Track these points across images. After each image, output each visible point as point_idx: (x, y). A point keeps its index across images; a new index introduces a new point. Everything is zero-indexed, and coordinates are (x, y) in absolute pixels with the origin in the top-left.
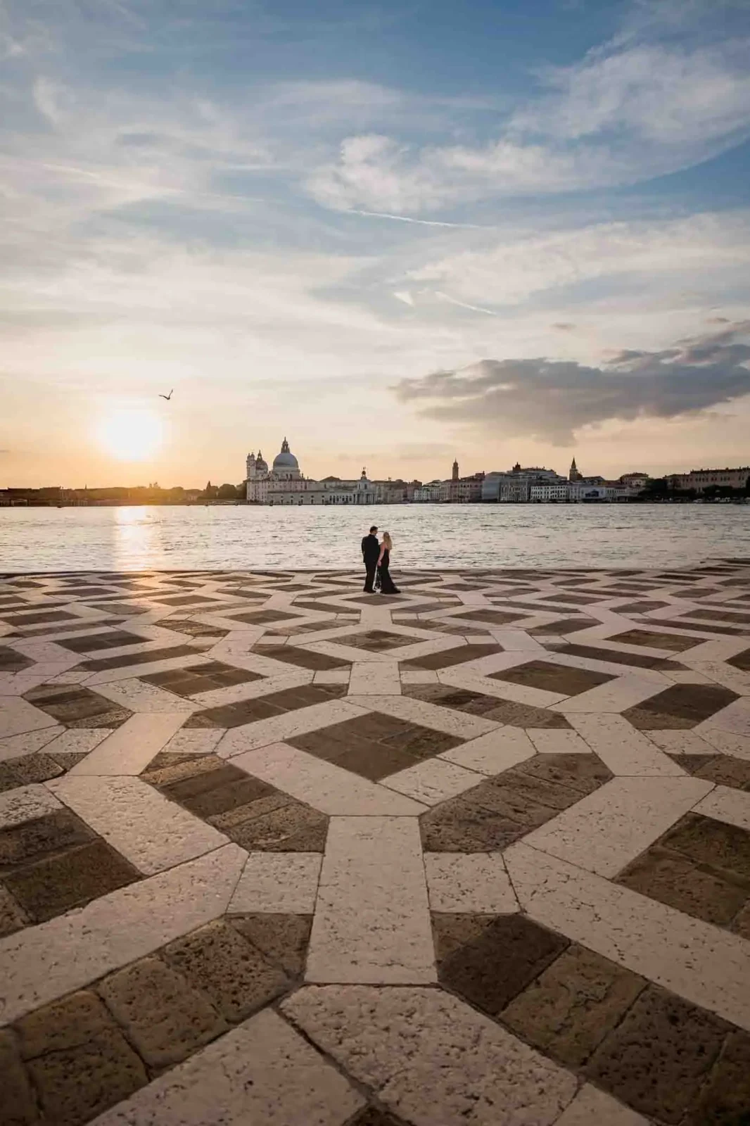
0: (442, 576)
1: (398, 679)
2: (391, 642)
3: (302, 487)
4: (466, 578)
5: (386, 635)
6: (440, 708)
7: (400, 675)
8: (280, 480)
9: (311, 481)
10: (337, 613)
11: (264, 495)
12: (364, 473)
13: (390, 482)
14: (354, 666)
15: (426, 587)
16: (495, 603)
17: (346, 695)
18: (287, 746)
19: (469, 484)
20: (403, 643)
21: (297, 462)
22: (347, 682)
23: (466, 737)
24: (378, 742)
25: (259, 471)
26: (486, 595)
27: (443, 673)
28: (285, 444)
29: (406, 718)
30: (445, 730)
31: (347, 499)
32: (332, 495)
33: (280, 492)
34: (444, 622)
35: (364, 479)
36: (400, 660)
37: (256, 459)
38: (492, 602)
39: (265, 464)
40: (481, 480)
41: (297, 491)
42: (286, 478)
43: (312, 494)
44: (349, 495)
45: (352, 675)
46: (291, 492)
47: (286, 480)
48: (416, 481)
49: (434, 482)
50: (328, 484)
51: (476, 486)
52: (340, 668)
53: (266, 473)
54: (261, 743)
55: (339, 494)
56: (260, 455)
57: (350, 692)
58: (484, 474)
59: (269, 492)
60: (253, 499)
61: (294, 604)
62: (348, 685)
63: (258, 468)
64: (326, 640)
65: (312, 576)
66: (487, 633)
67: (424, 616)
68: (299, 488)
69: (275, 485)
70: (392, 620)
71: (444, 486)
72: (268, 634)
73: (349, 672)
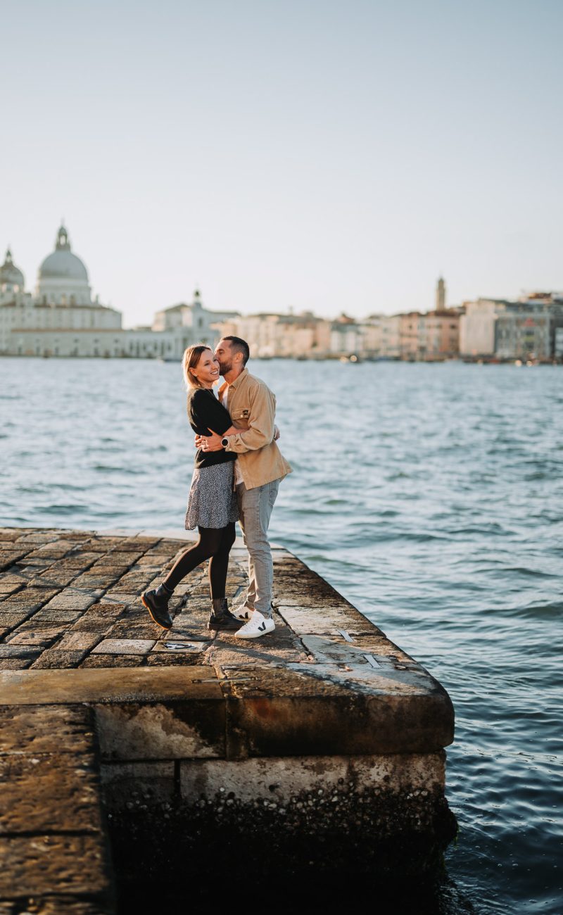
3: (86, 320)
11: (4, 337)
21: (86, 271)
28: (62, 233)
31: (162, 347)
39: (17, 272)
43: (100, 336)
44: (166, 340)
53: (18, 291)
55: (147, 338)
56: (8, 254)
59: (13, 330)
63: (4, 281)
68: (77, 324)
69: (25, 315)
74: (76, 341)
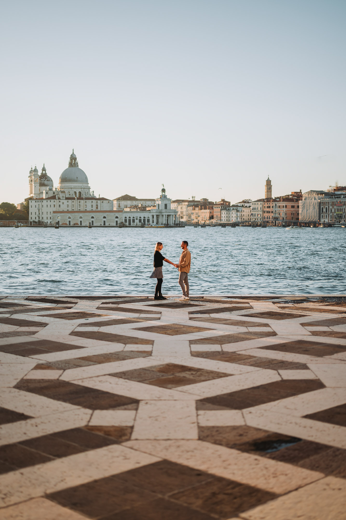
0: (251, 304)
1: (195, 420)
2: (188, 376)
3: (92, 206)
4: (279, 305)
5: (184, 368)
6: (246, 455)
7: (198, 415)
8: (67, 199)
9: (103, 199)
10: (125, 344)
11: (49, 216)
12: (163, 190)
13: (193, 201)
14: (141, 405)
15: (234, 316)
16: (314, 333)
17: (129, 439)
18: (49, 503)
19: (284, 205)
20: (203, 378)
21: (86, 178)
22: (130, 424)
23: (276, 490)
24: (166, 497)
25: (43, 188)
26: (303, 325)
27: (250, 413)
28: (73, 158)
29: (202, 468)
30: (252, 483)
31: (144, 220)
32: (128, 215)
33: (68, 212)
34: (252, 354)
35: (164, 197)
36: (199, 398)
37: (40, 174)
38: (310, 332)
39: (49, 179)
40: (297, 200)
41: (86, 211)
42: (74, 196)
43: (105, 215)
44: (146, 216)
45: (138, 415)
46: (80, 212)
47: (74, 199)
48: (223, 200)
49: (244, 202)
50: (123, 203)
51: (293, 207)
52: (123, 407)
53: (51, 190)
54: (14, 499)
55: (135, 215)
56: (44, 169)
57: (133, 437)
58: (301, 192)
59: (54, 212)
60: (37, 220)
61: (74, 333)
62: (132, 427)
63: (42, 185)
64: (109, 375)
65: (98, 303)
66: (304, 367)
67: (229, 348)
68: (89, 208)
69: (61, 204)
70: (191, 352)
71: (256, 206)
72: (39, 367)
73: (134, 412)
74: (93, 217)
